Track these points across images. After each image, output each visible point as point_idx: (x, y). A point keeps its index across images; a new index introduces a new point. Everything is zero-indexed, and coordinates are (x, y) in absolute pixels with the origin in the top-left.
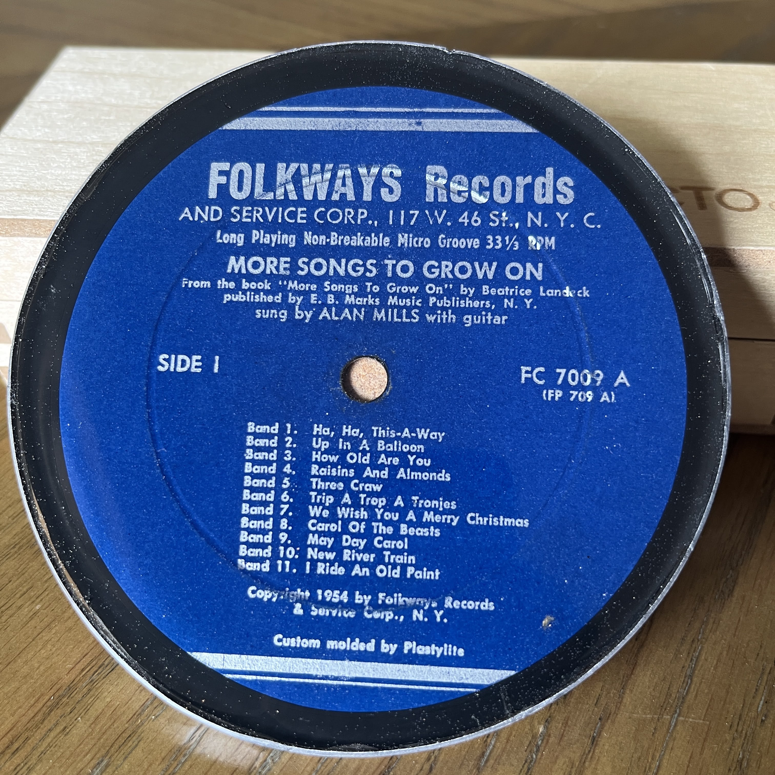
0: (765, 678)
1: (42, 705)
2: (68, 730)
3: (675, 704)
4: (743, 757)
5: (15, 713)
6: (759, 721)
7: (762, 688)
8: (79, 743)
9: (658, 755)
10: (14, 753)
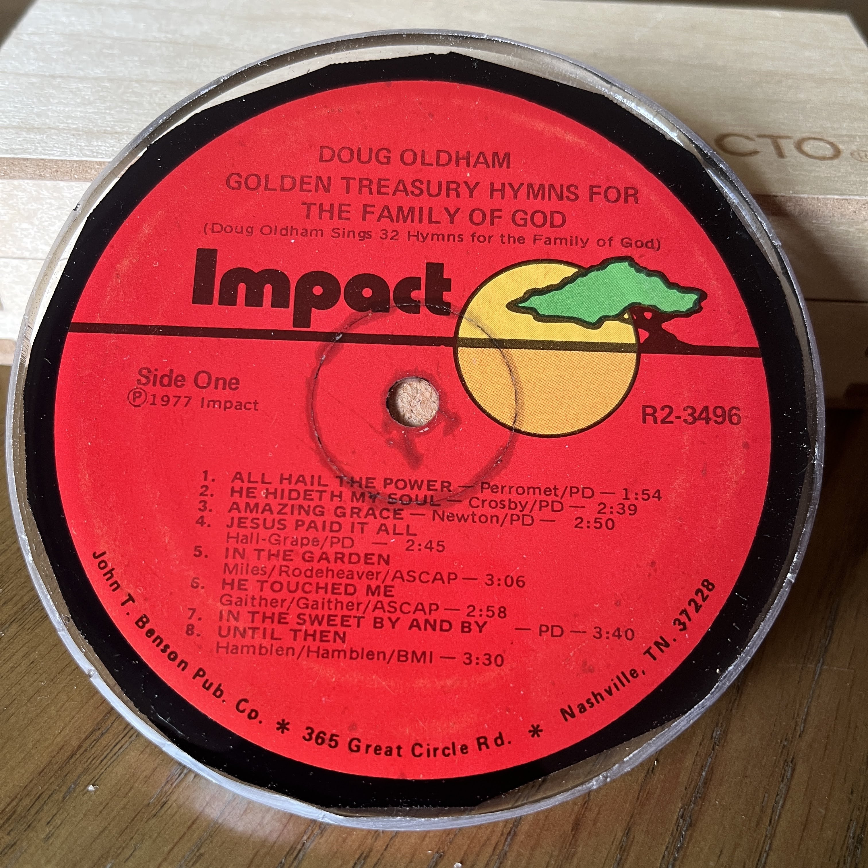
3: (818, 653)
9: (806, 702)
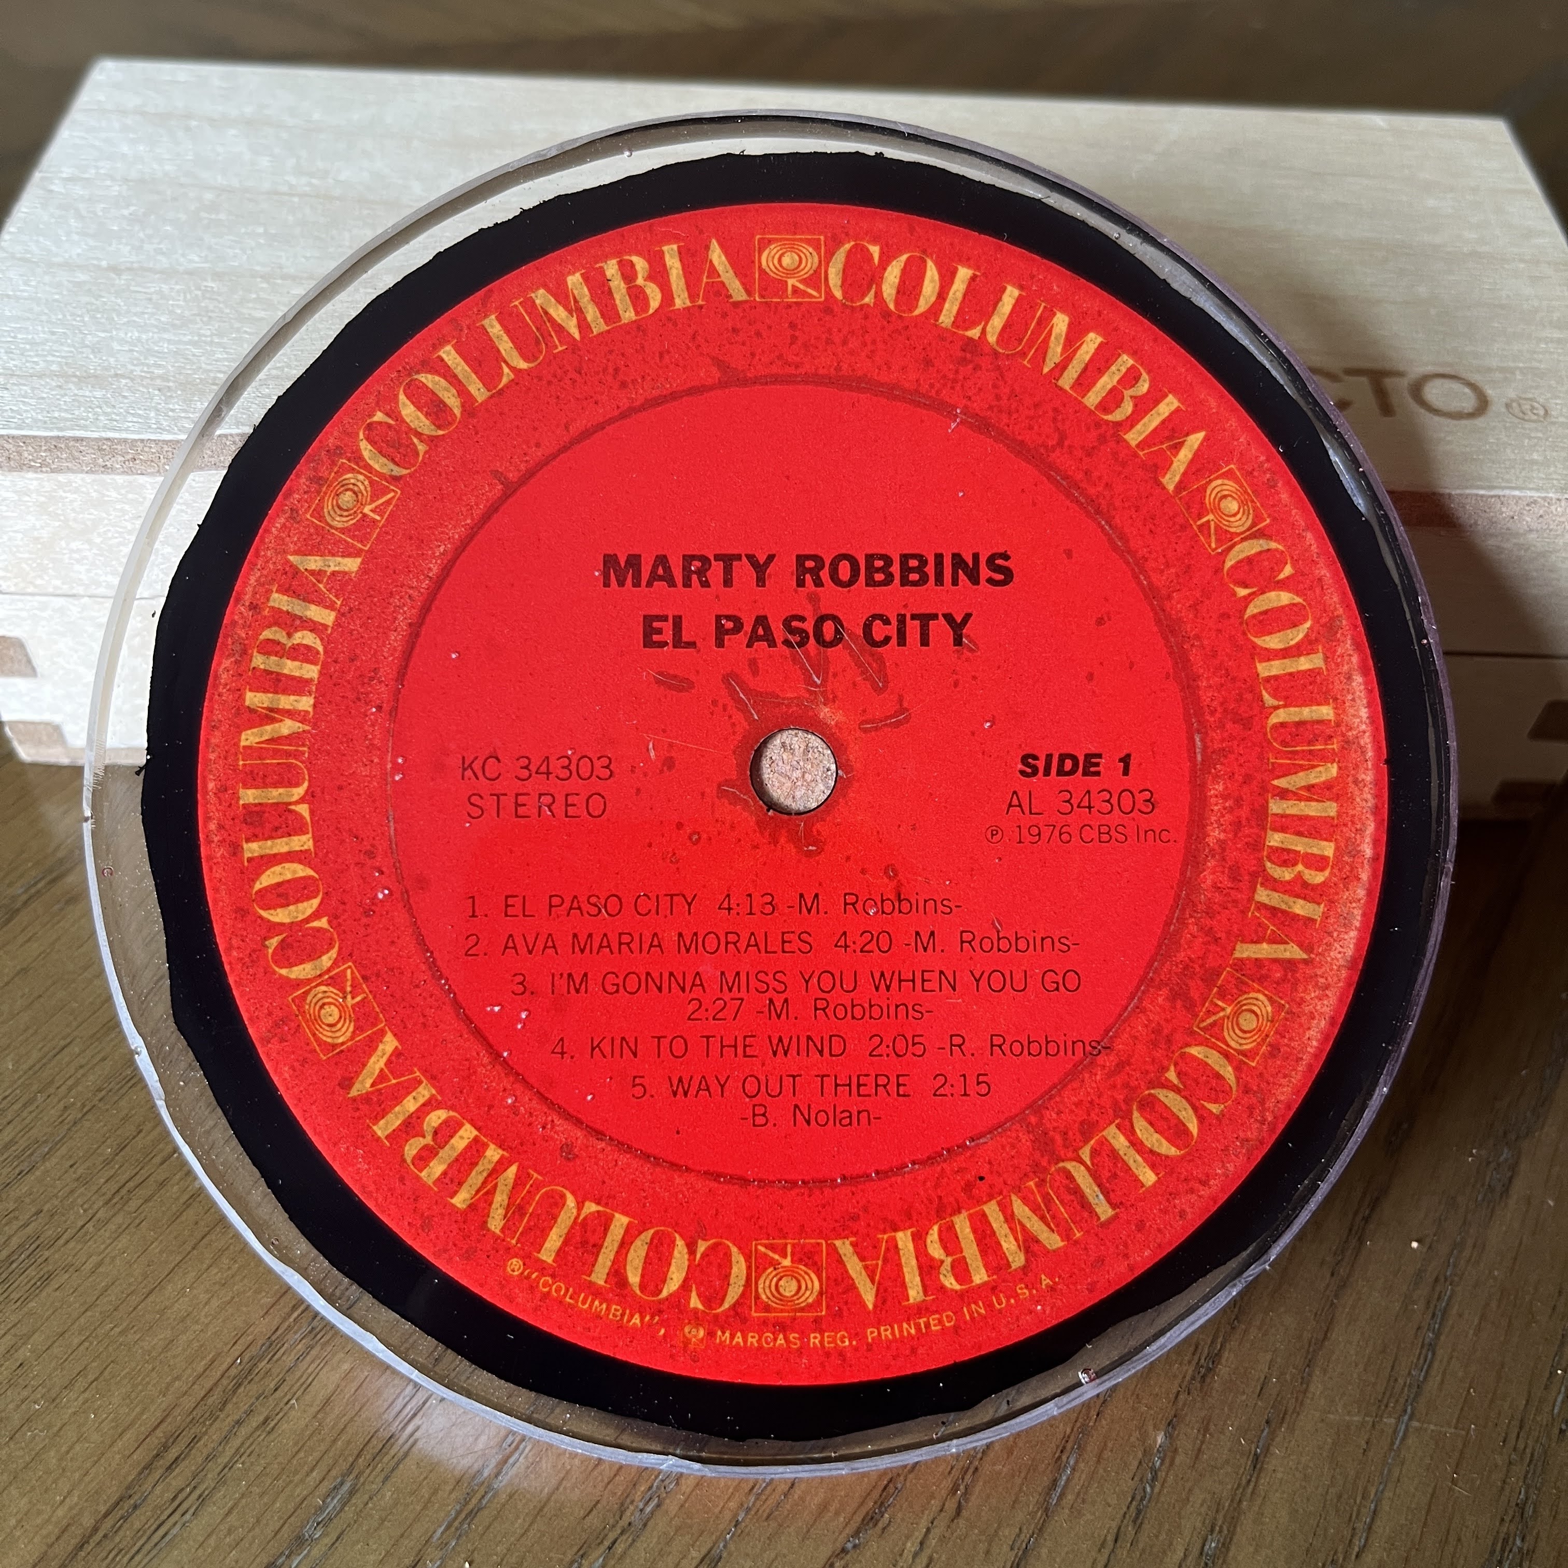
1: (219, 1373)
2: (272, 1424)
3: (1405, 1396)
4: (1527, 1498)
5: (167, 1388)
6: (1556, 1431)
8: (296, 1449)
9: (1374, 1491)
10: (170, 1467)
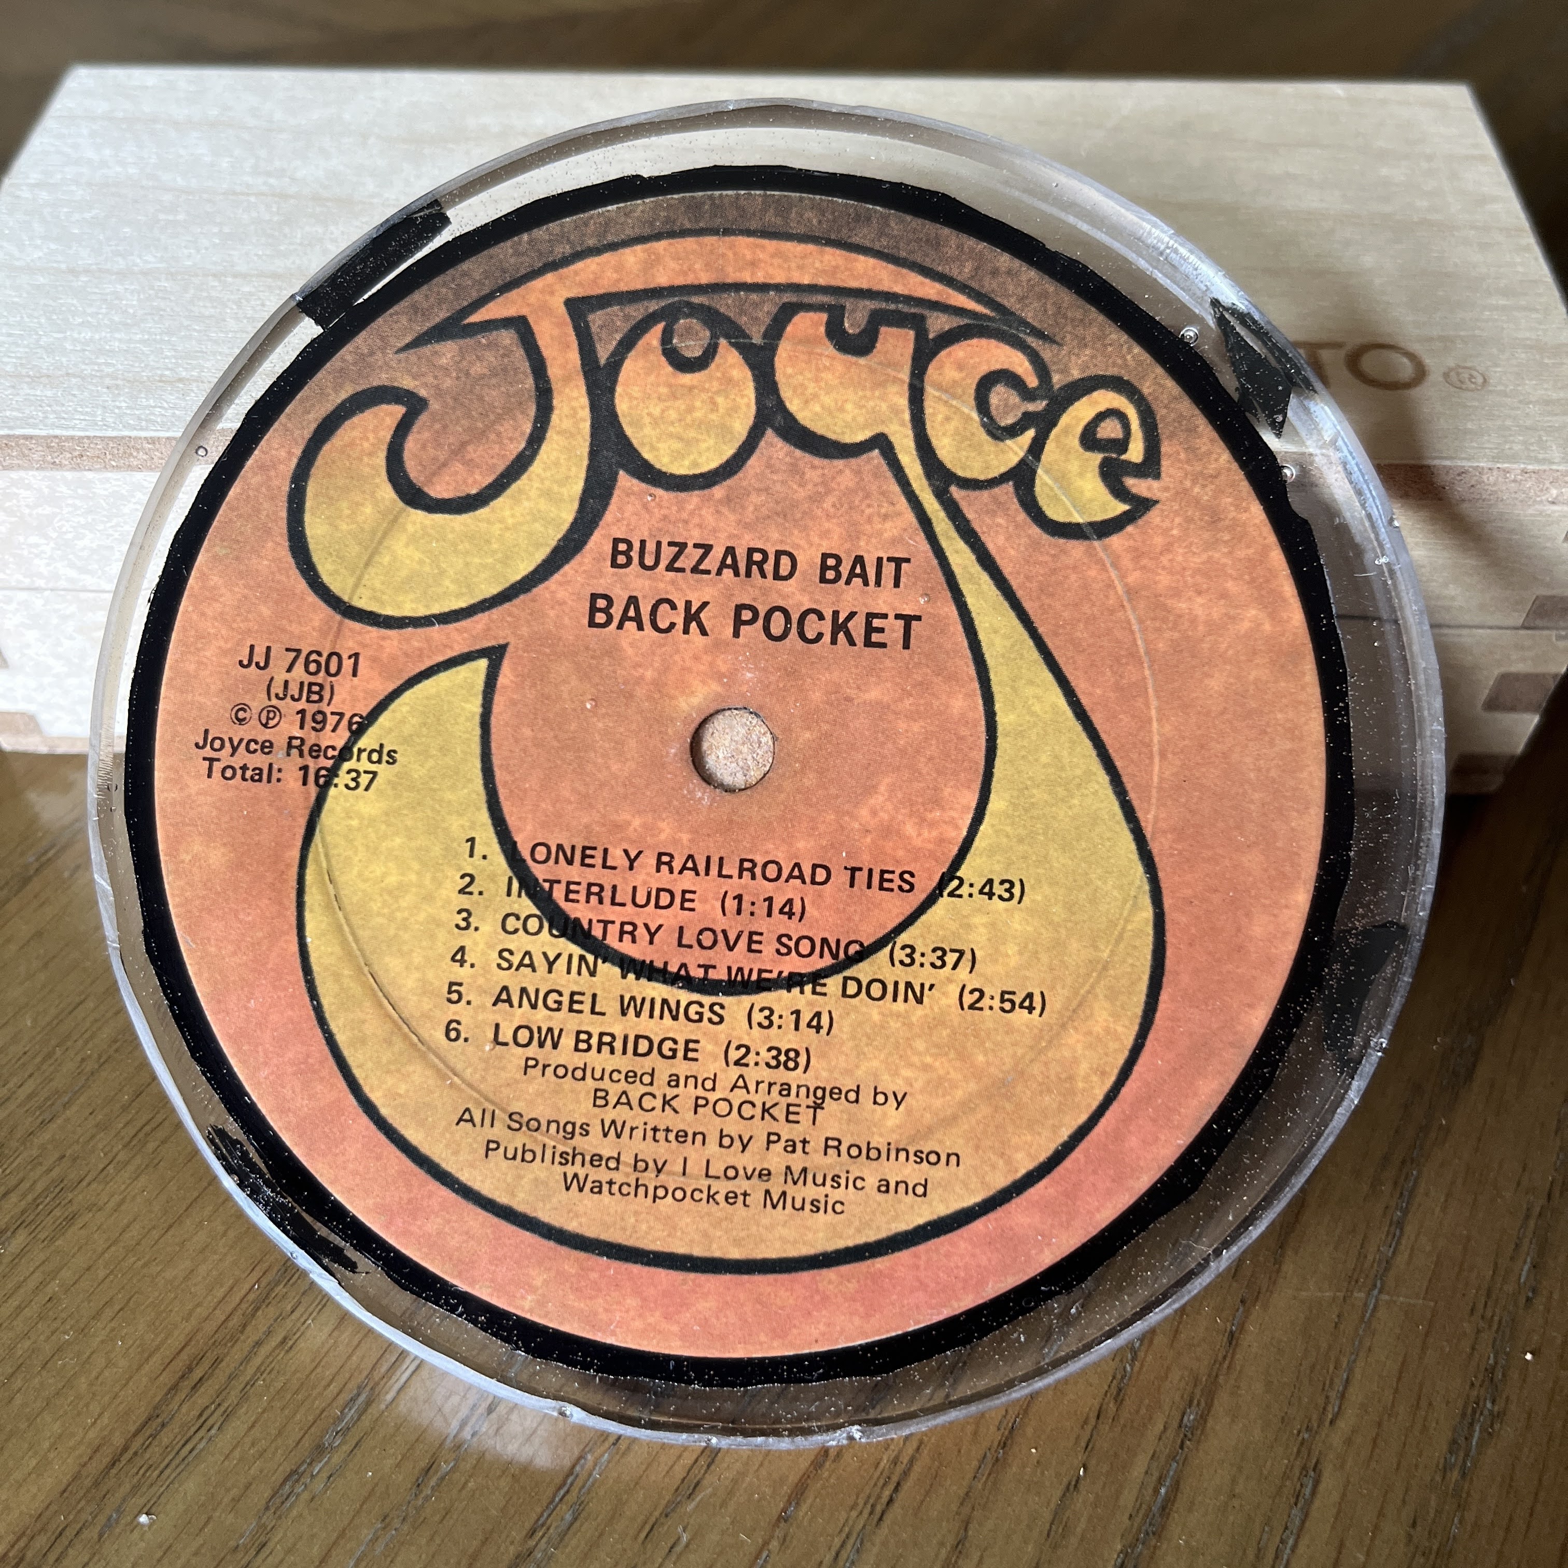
0: (1532, 1223)
1: (238, 1298)
2: (290, 1343)
3: (1374, 1271)
4: (1496, 1363)
5: (190, 1314)
6: (1522, 1301)
7: (1526, 1242)
8: (313, 1365)
9: (1346, 1361)
10: (195, 1388)
